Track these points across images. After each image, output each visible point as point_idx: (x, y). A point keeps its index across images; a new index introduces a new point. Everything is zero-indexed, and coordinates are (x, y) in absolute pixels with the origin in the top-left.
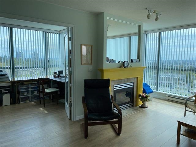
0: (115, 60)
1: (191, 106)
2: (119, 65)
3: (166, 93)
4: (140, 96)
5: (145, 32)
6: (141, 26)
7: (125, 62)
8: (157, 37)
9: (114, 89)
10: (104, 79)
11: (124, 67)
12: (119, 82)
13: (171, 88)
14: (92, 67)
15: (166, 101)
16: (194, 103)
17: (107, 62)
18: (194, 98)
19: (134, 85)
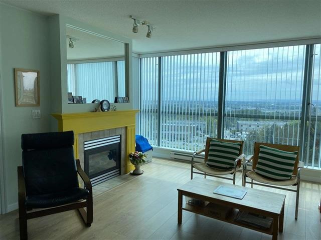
0: (85, 99)
1: (199, 165)
2: (93, 107)
3: (171, 149)
4: (130, 156)
5: (139, 55)
6: (128, 44)
7: (103, 101)
8: (156, 65)
9: (85, 149)
10: (64, 131)
11: (102, 110)
12: (94, 135)
13: (187, 142)
14: (39, 111)
15: (170, 162)
16: (204, 160)
17: (71, 102)
18: (204, 153)
19: (121, 140)
